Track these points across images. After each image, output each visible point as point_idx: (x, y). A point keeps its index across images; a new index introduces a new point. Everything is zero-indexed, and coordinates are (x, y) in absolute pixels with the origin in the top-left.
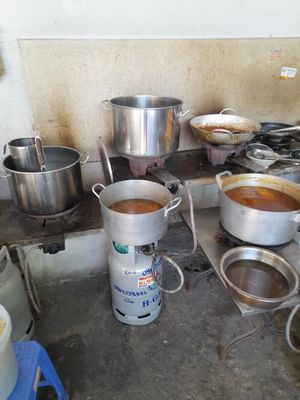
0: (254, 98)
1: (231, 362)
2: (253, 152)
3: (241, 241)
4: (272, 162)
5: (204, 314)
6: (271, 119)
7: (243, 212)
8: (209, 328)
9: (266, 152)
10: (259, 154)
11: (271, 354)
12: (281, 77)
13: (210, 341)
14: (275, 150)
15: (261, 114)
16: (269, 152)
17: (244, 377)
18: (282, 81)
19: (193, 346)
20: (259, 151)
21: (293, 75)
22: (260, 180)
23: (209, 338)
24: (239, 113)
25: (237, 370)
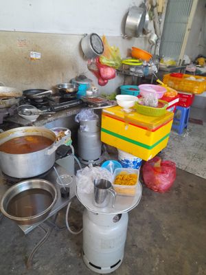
0: (16, 73)
1: (36, 265)
2: (22, 111)
3: (19, 179)
4: (37, 116)
5: (12, 239)
6: (33, 87)
7: (11, 158)
8: (17, 248)
9: (32, 110)
10: (27, 112)
11: (62, 244)
12: (32, 59)
13: (19, 258)
14: (38, 108)
15: (25, 84)
16: (34, 110)
17: (46, 271)
18: (33, 61)
19: (5, 270)
20: (27, 110)
21: (39, 57)
22: (26, 131)
23: (17, 256)
24: (7, 85)
25: (40, 268)
